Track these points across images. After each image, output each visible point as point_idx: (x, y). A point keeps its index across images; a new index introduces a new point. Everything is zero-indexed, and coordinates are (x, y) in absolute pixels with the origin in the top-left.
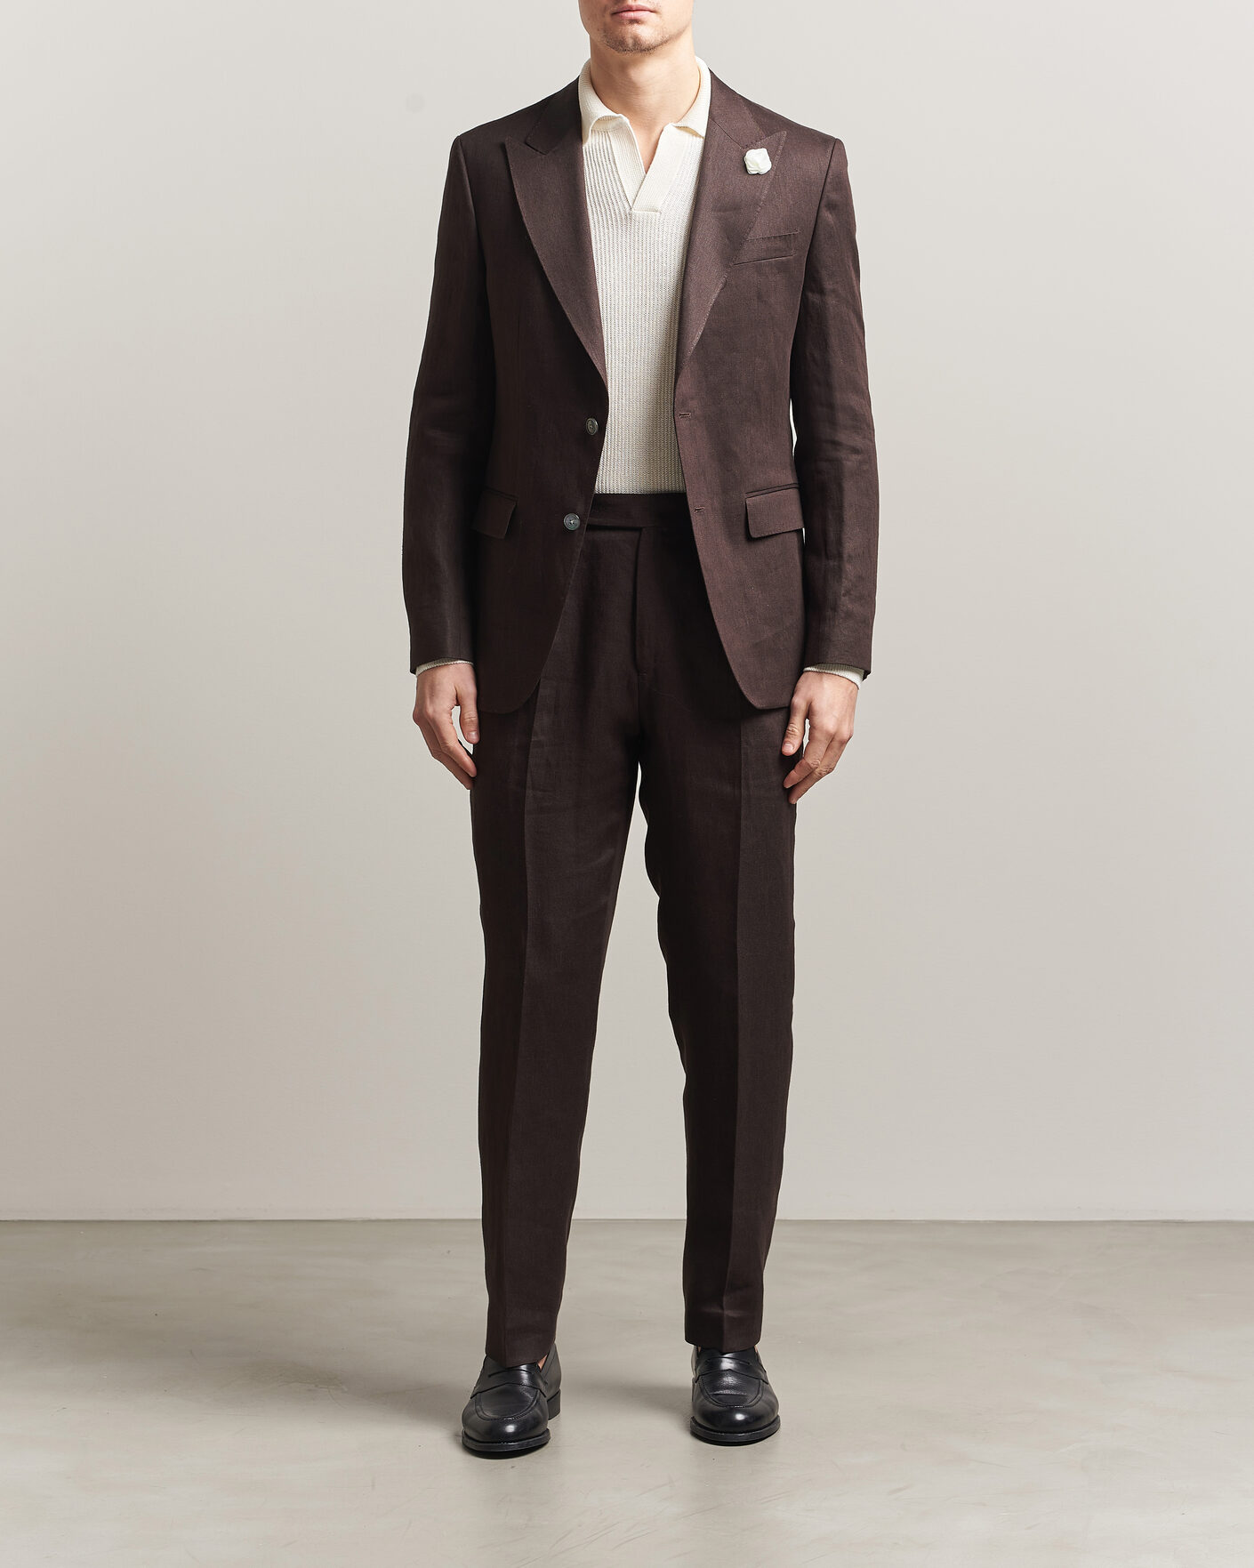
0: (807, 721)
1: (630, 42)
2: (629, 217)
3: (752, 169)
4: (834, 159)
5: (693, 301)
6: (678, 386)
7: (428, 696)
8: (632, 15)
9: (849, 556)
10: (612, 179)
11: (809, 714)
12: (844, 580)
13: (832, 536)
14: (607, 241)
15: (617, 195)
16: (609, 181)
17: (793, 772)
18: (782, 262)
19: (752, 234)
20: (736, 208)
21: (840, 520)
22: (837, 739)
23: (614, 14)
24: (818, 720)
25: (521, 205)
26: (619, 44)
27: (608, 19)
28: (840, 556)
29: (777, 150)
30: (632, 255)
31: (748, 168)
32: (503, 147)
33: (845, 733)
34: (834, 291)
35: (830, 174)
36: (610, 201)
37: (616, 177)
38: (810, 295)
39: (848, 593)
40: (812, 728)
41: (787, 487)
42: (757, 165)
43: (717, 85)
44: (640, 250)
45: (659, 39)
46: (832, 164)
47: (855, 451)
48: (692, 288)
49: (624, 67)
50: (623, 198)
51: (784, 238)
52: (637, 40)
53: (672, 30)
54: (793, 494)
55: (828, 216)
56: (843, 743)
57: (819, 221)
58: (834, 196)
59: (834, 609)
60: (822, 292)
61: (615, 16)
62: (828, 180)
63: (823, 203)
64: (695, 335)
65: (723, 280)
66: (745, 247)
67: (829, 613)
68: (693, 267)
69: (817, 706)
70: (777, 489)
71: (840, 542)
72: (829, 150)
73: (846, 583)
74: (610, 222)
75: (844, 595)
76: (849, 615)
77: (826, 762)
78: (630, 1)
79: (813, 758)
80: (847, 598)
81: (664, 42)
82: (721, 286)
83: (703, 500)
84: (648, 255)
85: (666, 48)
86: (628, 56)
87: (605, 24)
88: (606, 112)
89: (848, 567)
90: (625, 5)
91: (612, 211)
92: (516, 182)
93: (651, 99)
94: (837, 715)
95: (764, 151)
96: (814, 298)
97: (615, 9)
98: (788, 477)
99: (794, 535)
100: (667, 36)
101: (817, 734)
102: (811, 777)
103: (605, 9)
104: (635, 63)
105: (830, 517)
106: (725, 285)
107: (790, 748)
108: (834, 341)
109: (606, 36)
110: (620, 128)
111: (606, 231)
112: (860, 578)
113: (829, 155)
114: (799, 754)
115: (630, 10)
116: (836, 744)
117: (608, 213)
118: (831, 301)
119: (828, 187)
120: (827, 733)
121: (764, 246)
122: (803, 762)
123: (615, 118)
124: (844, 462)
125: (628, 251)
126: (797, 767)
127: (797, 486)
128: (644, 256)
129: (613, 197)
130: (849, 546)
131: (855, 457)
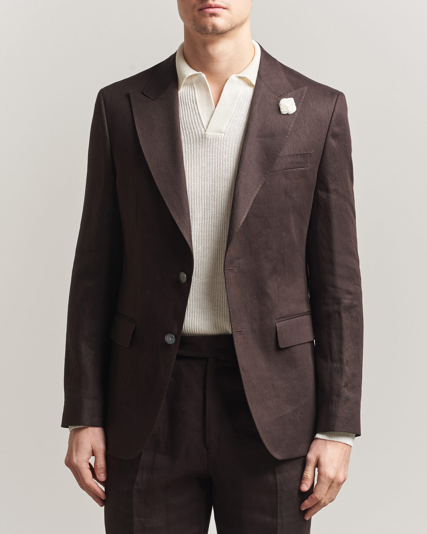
0: (316, 469)
1: (210, 28)
2: (204, 137)
3: (284, 111)
4: (338, 105)
5: (241, 195)
6: (228, 251)
7: (74, 450)
8: (211, 10)
9: (347, 361)
10: (194, 114)
11: (318, 465)
12: (344, 377)
13: (335, 347)
14: (190, 152)
15: (197, 123)
16: (192, 115)
17: (306, 501)
18: (302, 171)
19: (282, 152)
20: (272, 136)
21: (341, 337)
22: (336, 481)
23: (201, 10)
24: (323, 469)
25: (139, 133)
26: (203, 30)
27: (196, 13)
28: (341, 360)
29: (301, 99)
30: (206, 160)
31: (282, 110)
32: (128, 96)
33: (341, 477)
34: (335, 190)
35: (334, 115)
36: (192, 127)
37: (197, 111)
38: (320, 192)
39: (346, 385)
40: (319, 474)
41: (303, 314)
42: (287, 108)
43: (265, 55)
44: (211, 157)
45: (229, 26)
46: (336, 109)
47: (349, 293)
48: (241, 186)
49: (205, 44)
50: (201, 125)
51: (304, 155)
52: (214, 27)
53: (237, 20)
54: (307, 319)
55: (332, 142)
56: (340, 484)
57: (327, 145)
58: (336, 129)
59: (338, 395)
60: (327, 190)
61: (200, 12)
62: (333, 119)
63: (330, 134)
64: (242, 217)
65: (262, 182)
66: (277, 160)
67: (335, 398)
68: (243, 173)
69: (323, 461)
70: (297, 316)
71: (341, 352)
72: (335, 100)
73: (345, 379)
74: (192, 140)
75: (345, 387)
76: (347, 399)
77: (328, 496)
78: (211, 2)
79: (320, 493)
80: (346, 388)
81: (232, 29)
82: (260, 186)
83: (244, 325)
84: (216, 160)
85: (233, 32)
86: (209, 37)
87: (194, 16)
88: (193, 72)
89: (346, 368)
90: (207, 4)
91: (194, 133)
92: (136, 119)
93: (221, 65)
94: (335, 466)
95: (292, 100)
96: (322, 194)
97: (200, 6)
98: (305, 308)
99: (309, 344)
100: (234, 24)
101: (322, 479)
102: (318, 505)
103: (194, 6)
104: (212, 42)
105: (334, 334)
106: (264, 185)
107: (305, 487)
108: (335, 222)
109: (194, 24)
110: (200, 82)
111: (189, 145)
112: (354, 375)
113: (334, 103)
114: (311, 490)
115: (211, 7)
116: (335, 485)
117: (191, 134)
118: (333, 197)
119: (333, 123)
120: (329, 478)
121: (289, 160)
122: (313, 495)
123: (197, 75)
124: (343, 300)
125: (203, 158)
126: (309, 498)
127: (310, 313)
128: (214, 160)
129: (194, 125)
130: (347, 355)
131: (349, 296)
